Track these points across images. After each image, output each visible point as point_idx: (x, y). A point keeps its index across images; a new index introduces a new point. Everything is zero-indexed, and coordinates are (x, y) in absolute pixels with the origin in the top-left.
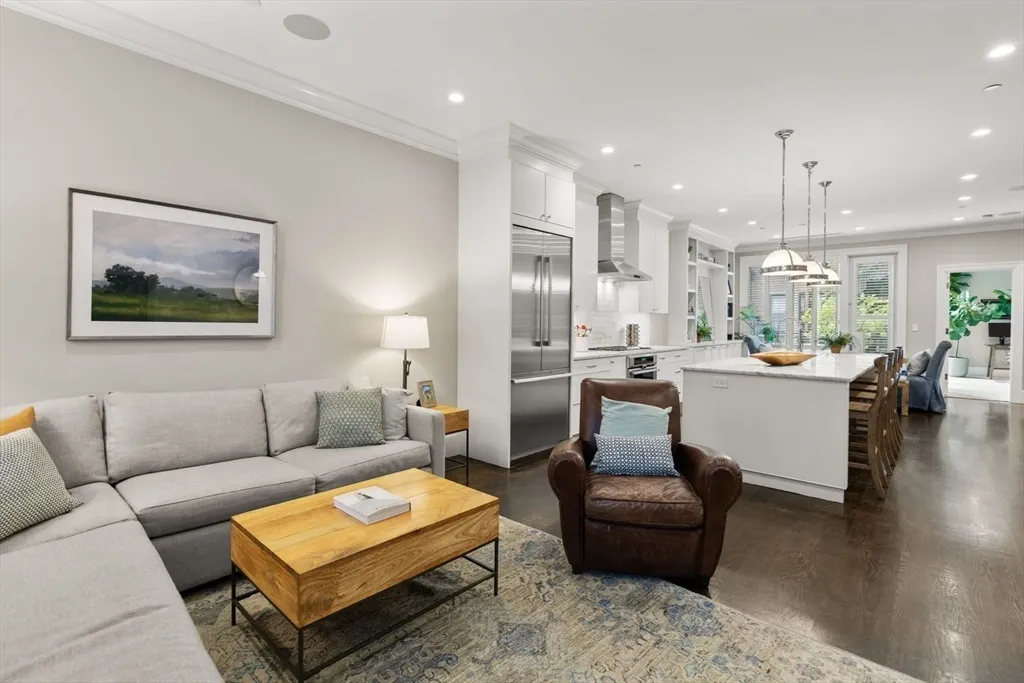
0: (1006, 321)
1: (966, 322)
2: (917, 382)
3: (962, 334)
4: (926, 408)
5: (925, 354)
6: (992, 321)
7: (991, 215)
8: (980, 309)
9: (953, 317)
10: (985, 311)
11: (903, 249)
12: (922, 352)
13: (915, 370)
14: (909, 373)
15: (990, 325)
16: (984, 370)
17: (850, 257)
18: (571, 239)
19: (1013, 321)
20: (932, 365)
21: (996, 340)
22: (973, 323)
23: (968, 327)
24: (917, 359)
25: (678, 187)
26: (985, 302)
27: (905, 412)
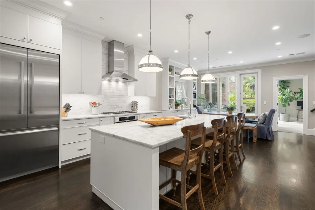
0: (301, 100)
1: (288, 100)
2: (261, 127)
3: (287, 105)
4: (265, 139)
5: (265, 115)
6: (298, 100)
7: (293, 54)
8: (293, 95)
9: (283, 98)
10: (295, 96)
11: (260, 71)
12: (263, 114)
13: (261, 121)
14: (258, 123)
15: (297, 101)
16: (296, 119)
17: (240, 74)
18: (60, 55)
19: (303, 100)
20: (268, 119)
21: (300, 107)
22: (291, 101)
23: (289, 102)
24: (261, 116)
25: (140, 35)
26: (295, 93)
27: (255, 140)
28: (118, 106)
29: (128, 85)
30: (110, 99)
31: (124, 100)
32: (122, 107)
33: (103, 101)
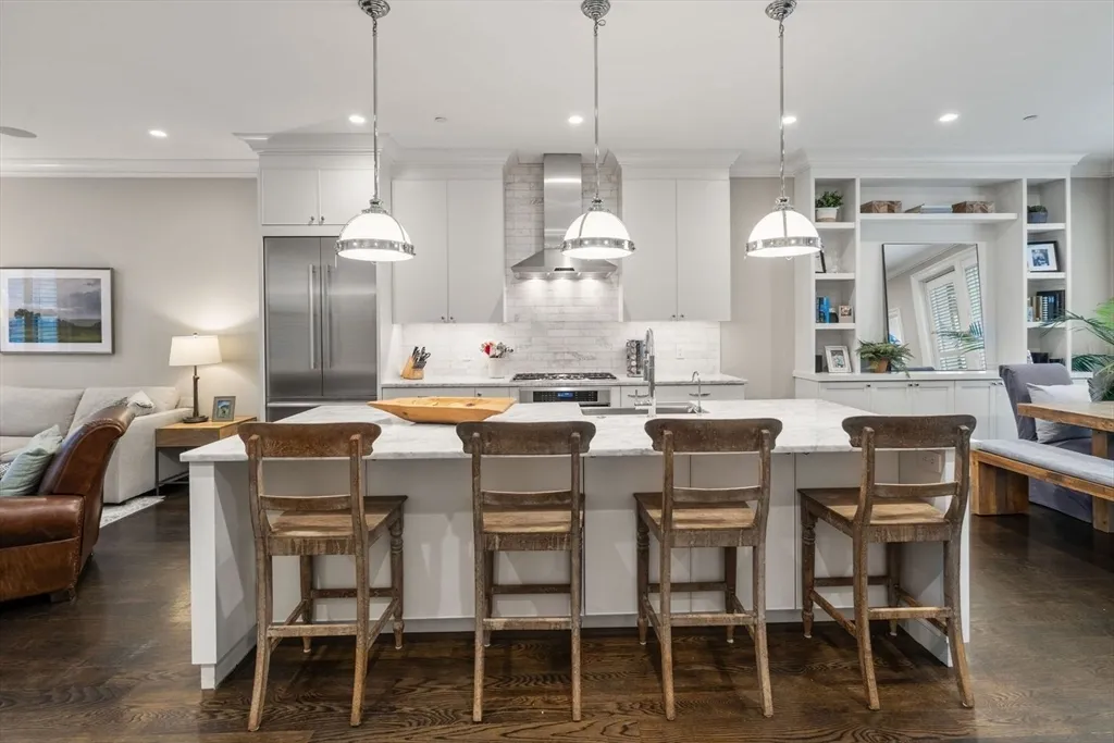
28: (578, 356)
29: (615, 285)
30: (551, 333)
31: (603, 338)
32: (594, 359)
33: (530, 340)
